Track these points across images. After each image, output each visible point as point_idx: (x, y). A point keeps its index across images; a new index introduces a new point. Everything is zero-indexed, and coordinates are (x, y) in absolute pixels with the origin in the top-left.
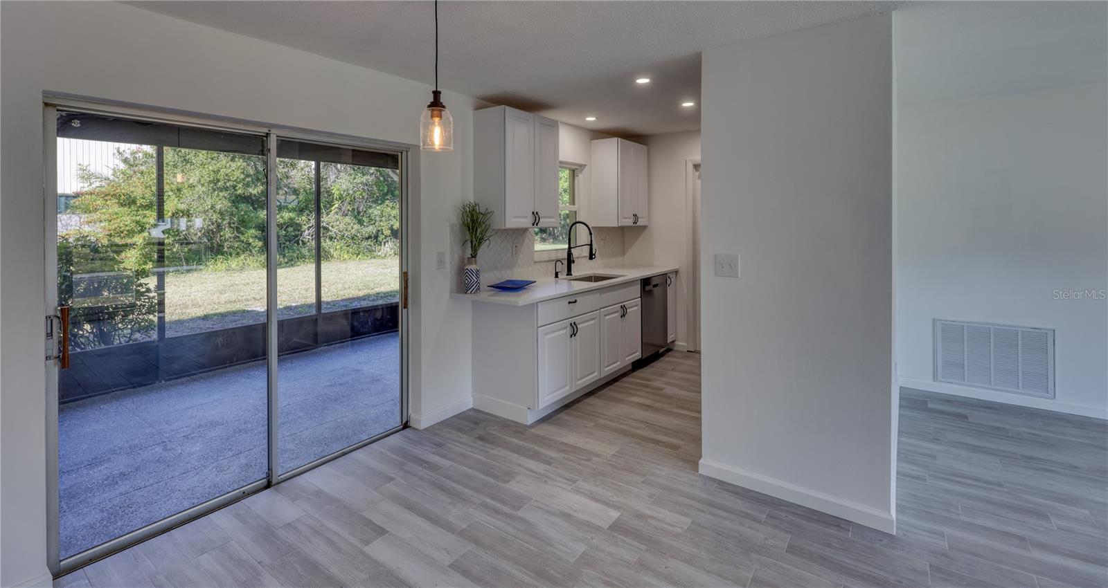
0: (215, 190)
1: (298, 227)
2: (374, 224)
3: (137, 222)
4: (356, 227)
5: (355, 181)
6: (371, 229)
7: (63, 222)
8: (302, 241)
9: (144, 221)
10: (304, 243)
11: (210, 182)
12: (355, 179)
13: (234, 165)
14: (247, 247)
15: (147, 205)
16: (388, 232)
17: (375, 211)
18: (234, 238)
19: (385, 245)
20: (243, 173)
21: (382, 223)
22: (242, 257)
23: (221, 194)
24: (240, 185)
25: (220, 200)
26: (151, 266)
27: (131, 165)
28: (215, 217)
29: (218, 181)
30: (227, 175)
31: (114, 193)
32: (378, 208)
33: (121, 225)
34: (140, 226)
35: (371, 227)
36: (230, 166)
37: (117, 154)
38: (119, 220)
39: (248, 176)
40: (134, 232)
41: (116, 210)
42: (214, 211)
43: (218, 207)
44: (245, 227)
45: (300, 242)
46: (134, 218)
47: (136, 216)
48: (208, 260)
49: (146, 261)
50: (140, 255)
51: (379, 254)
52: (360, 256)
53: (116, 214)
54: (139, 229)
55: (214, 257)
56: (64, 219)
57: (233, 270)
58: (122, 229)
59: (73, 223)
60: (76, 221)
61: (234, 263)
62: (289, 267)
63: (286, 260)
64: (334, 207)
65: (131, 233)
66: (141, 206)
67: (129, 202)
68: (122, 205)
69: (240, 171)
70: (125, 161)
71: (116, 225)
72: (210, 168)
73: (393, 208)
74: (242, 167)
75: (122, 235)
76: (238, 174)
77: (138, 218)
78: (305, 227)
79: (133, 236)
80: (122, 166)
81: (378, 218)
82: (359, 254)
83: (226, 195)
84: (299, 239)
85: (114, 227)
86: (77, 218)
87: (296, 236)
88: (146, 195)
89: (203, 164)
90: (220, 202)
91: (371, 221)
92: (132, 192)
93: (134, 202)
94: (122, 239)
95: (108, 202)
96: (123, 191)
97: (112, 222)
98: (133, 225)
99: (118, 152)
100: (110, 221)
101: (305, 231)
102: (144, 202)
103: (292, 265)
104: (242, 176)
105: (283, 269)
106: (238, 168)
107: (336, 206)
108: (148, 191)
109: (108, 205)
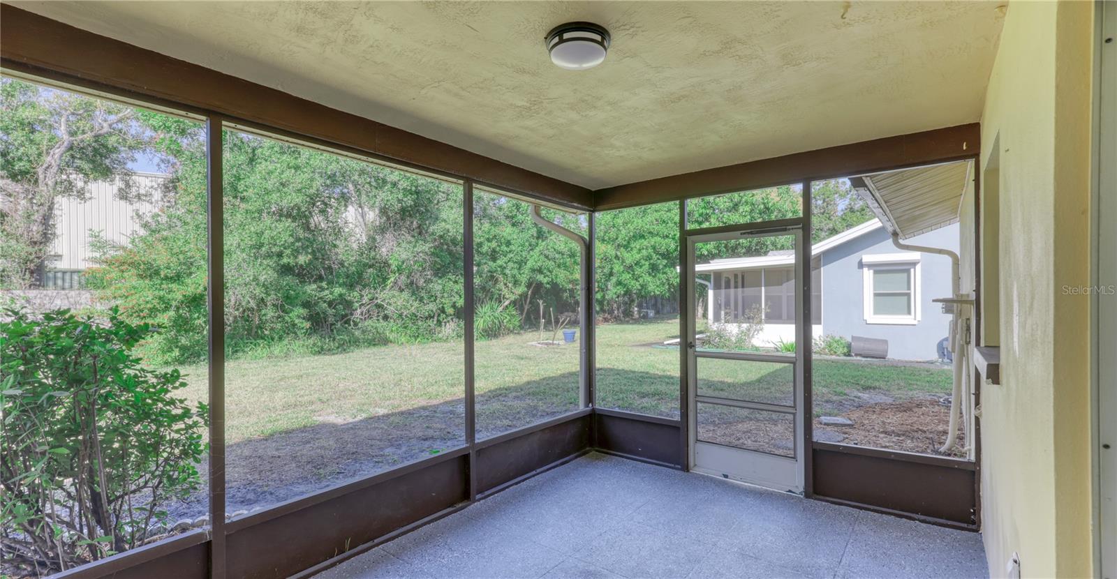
0: (256, 258)
1: (348, 304)
2: (435, 301)
3: (160, 298)
4: (416, 304)
5: (415, 250)
6: (432, 307)
7: (71, 300)
8: (354, 321)
9: (170, 296)
10: (356, 324)
11: (252, 247)
12: (415, 246)
13: (280, 226)
14: (291, 329)
15: (171, 278)
16: (450, 311)
17: (437, 286)
18: (278, 318)
19: (445, 326)
20: (291, 235)
21: (443, 300)
22: (286, 342)
23: (265, 262)
24: (288, 252)
25: (264, 269)
26: (178, 354)
27: (153, 231)
28: (258, 291)
29: (262, 245)
30: (272, 238)
31: (131, 260)
32: (440, 281)
33: (141, 301)
34: (164, 303)
35: (431, 305)
36: (276, 227)
37: (135, 217)
38: (138, 295)
39: (298, 240)
40: (158, 310)
41: (134, 283)
42: (257, 284)
43: (262, 278)
44: (290, 304)
45: (352, 323)
46: (157, 292)
47: (160, 290)
48: (246, 345)
49: (171, 347)
50: (164, 339)
51: (440, 335)
52: (419, 339)
53: (134, 288)
54: (163, 306)
55: (253, 341)
56: (72, 297)
57: (276, 357)
58: (142, 307)
59: (83, 301)
60: (86, 298)
61: (277, 349)
62: (341, 353)
63: (337, 345)
64: (389, 281)
65: (153, 311)
66: (166, 278)
67: (150, 272)
68: (141, 277)
69: (288, 233)
70: (146, 226)
71: (134, 302)
72: (252, 229)
73: (456, 282)
74: (291, 228)
75: (142, 314)
76: (286, 238)
77: (162, 293)
78: (357, 305)
79: (156, 316)
80: (142, 232)
81: (439, 295)
82: (418, 336)
83: (271, 263)
84: (350, 319)
85: (131, 305)
86: (88, 295)
87: (346, 315)
88: (172, 265)
89: (242, 225)
90: (265, 271)
91: (433, 298)
92: (155, 260)
93: (157, 273)
94: (142, 319)
95: (125, 274)
96: (143, 259)
97: (129, 298)
98: (155, 302)
99: (137, 214)
100: (127, 297)
101: (356, 309)
102: (170, 273)
103: (345, 350)
104: (291, 240)
105: (336, 356)
106: (285, 230)
107: (392, 279)
108: (175, 260)
109: (124, 278)
